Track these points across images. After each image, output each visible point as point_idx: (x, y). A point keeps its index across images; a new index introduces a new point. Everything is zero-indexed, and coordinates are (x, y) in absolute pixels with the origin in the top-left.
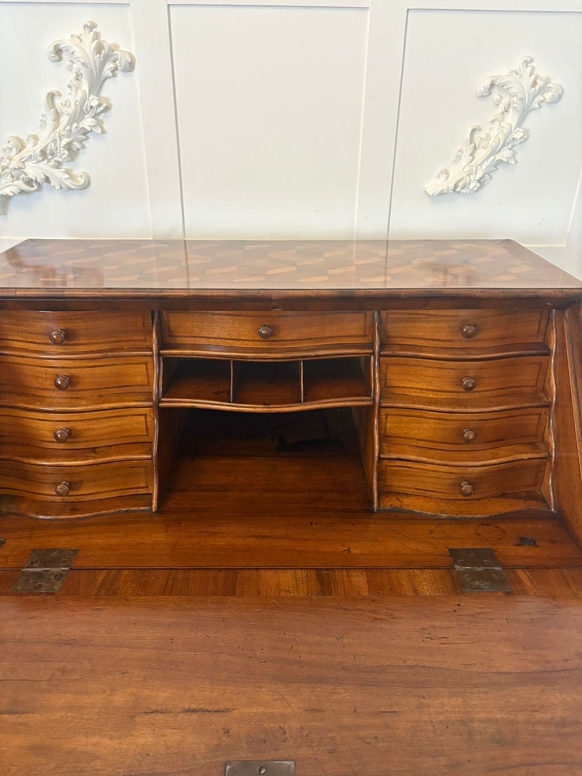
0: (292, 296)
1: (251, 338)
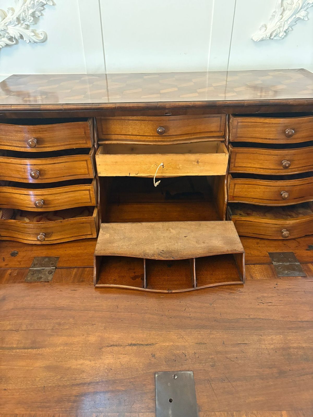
0: (178, 106)
1: (152, 135)
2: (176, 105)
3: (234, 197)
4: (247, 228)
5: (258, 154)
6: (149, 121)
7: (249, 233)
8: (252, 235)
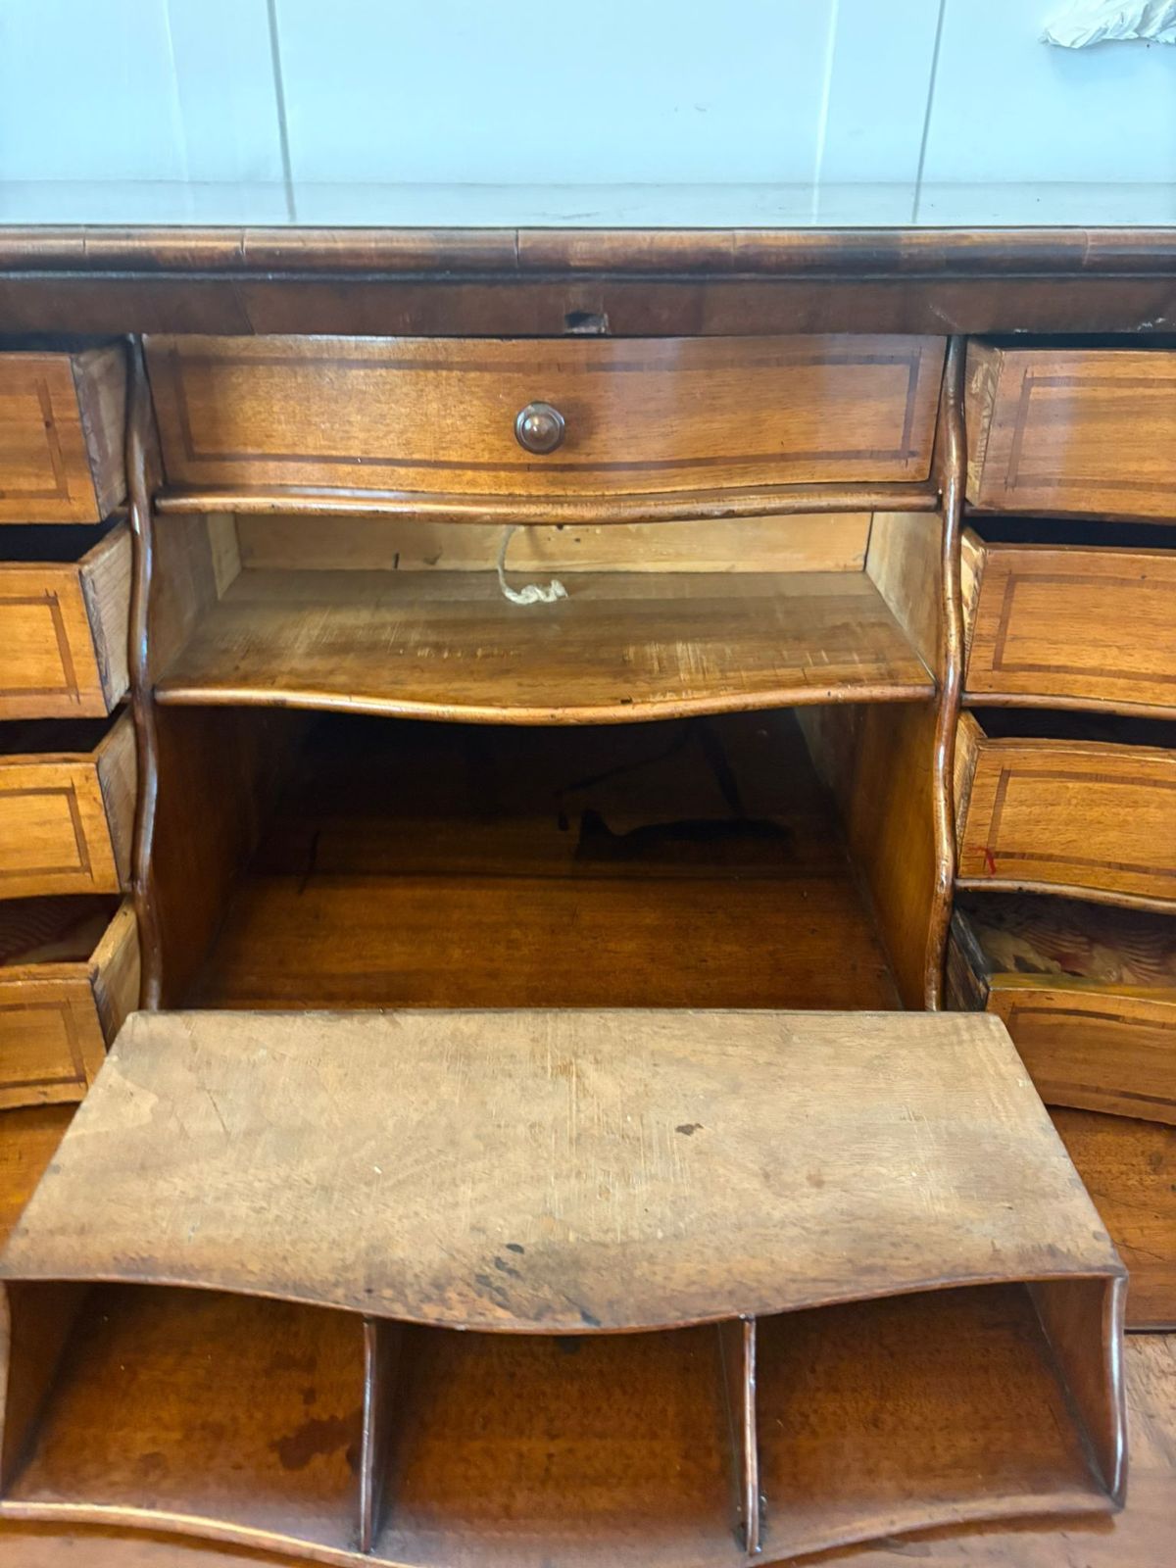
0: (650, 252)
1: (485, 458)
2: (635, 247)
3: (997, 855)
4: (1085, 1061)
5: (1156, 585)
6: (465, 367)
7: (1098, 1090)
8: (1115, 1106)
